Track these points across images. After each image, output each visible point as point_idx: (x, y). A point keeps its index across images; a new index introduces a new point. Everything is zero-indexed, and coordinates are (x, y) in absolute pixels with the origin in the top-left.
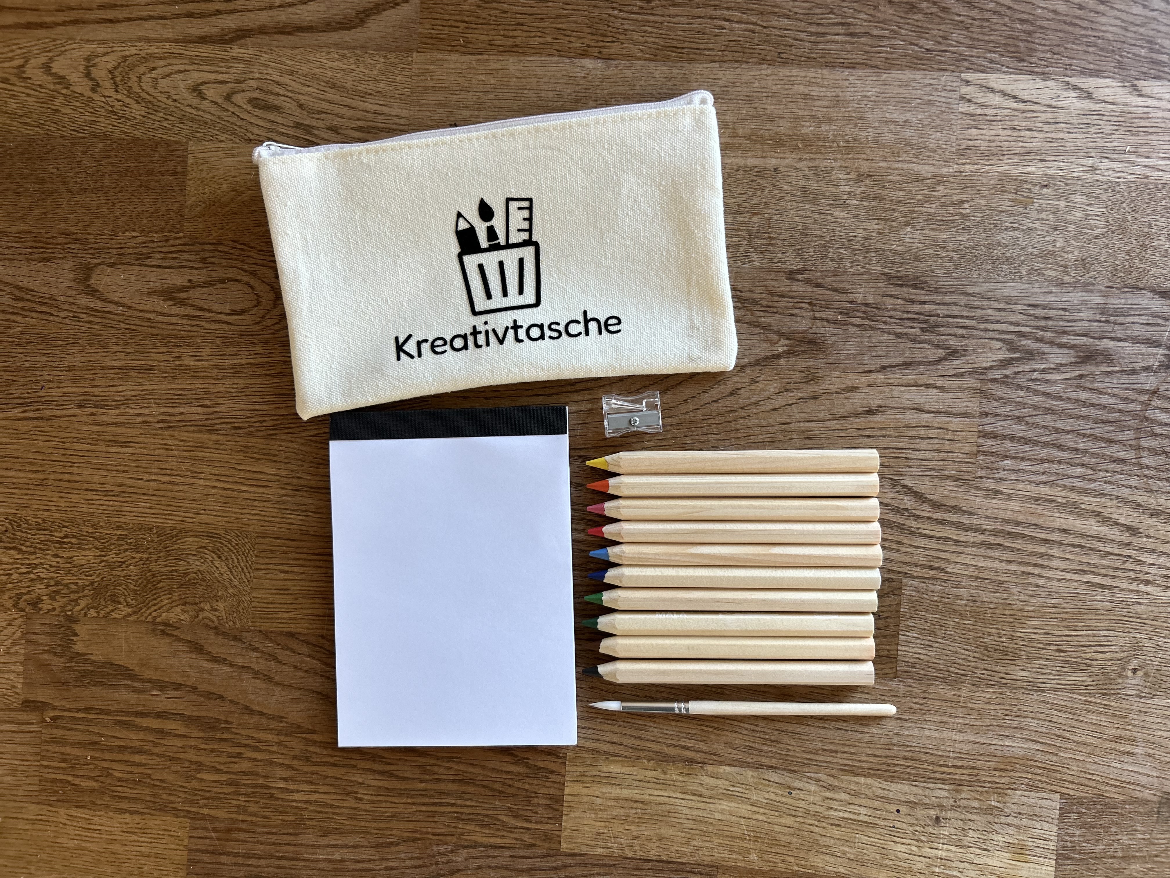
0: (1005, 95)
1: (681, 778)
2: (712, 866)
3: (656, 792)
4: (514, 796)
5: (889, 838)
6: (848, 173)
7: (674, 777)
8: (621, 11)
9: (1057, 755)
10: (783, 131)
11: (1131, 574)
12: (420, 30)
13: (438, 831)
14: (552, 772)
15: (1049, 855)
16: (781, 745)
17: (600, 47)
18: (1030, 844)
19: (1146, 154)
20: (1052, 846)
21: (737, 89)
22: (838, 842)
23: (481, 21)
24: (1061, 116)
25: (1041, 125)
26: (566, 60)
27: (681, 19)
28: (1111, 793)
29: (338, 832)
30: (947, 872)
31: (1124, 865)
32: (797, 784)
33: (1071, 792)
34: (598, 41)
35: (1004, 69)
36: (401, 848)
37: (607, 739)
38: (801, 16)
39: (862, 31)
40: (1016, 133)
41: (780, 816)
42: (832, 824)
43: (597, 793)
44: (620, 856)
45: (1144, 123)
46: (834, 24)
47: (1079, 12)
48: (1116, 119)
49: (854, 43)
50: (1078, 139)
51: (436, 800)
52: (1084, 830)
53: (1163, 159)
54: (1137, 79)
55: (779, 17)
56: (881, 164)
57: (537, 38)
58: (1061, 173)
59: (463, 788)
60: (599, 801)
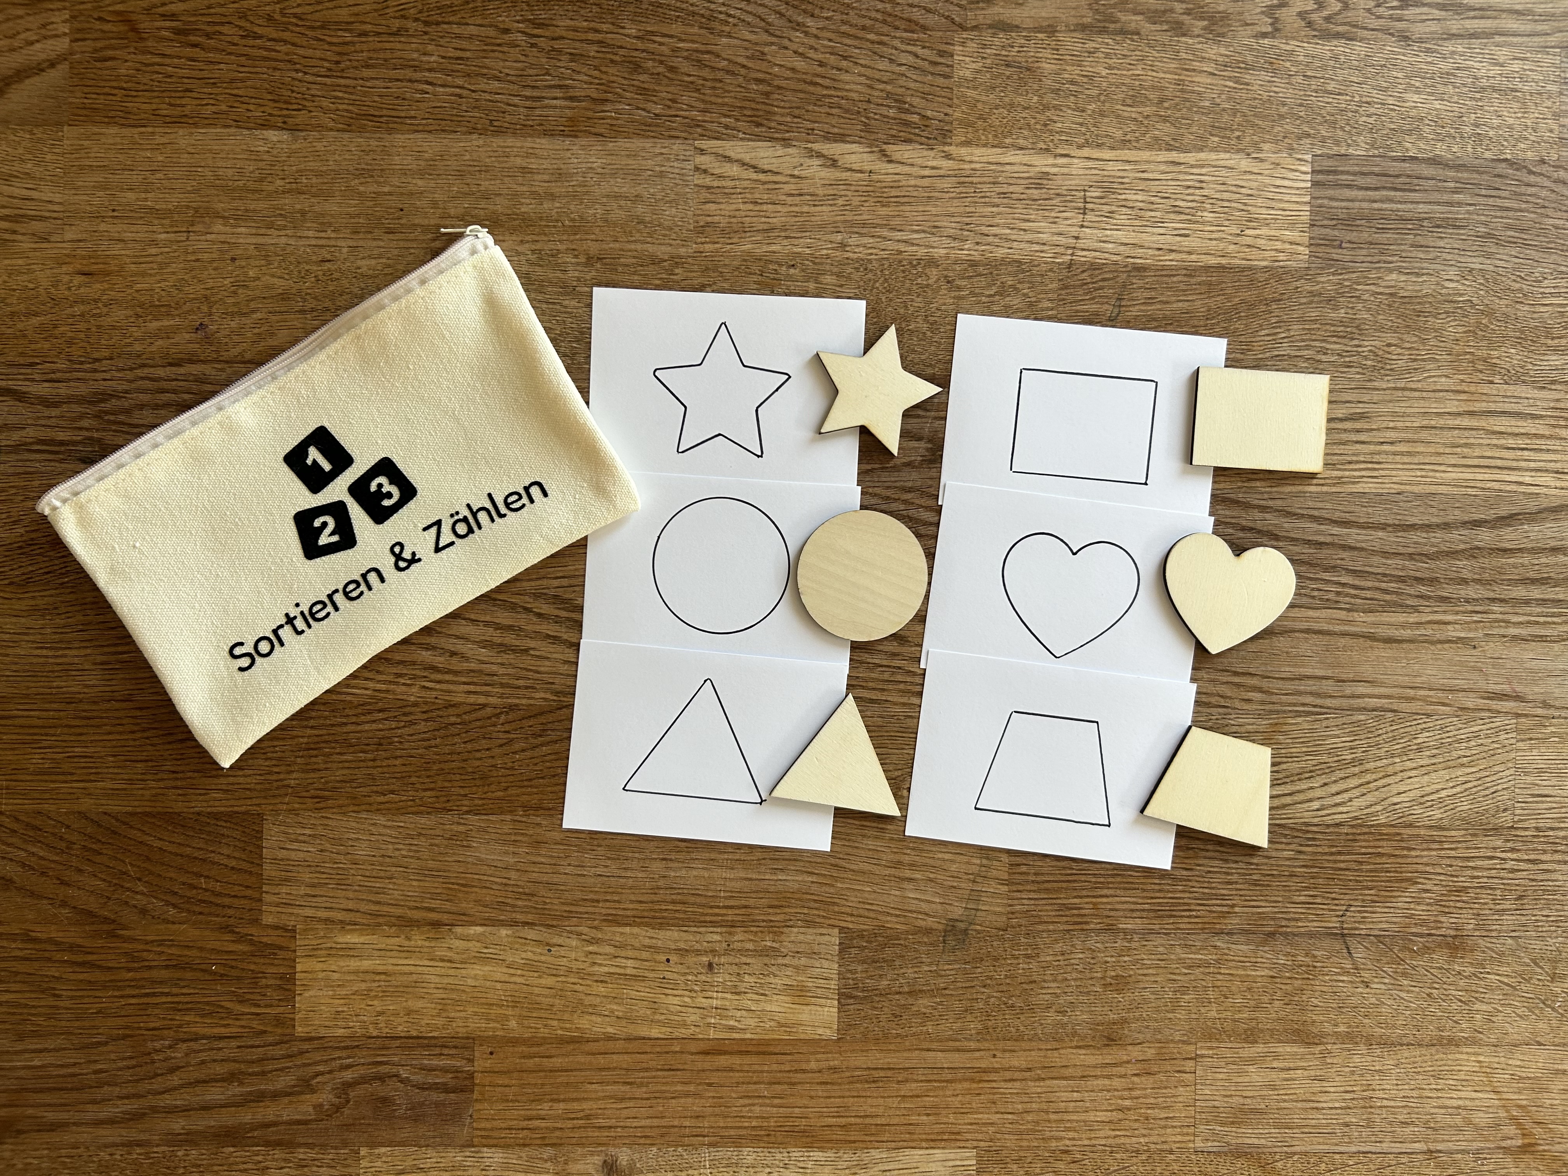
0: (744, 164)
1: (427, 944)
2: (468, 1038)
3: (400, 962)
4: (239, 978)
5: (659, 990)
6: (576, 257)
7: (420, 943)
8: (305, 73)
9: (833, 886)
10: (500, 211)
11: (902, 686)
12: (70, 100)
13: (152, 1025)
14: (281, 948)
15: (831, 996)
16: (536, 898)
17: (285, 116)
18: (810, 984)
19: (899, 228)
20: (833, 985)
21: (446, 163)
22: (604, 1000)
23: (142, 87)
24: (805, 186)
25: (784, 197)
26: (245, 132)
27: (377, 82)
28: (892, 923)
29: (35, 1034)
30: (723, 1022)
31: (911, 1001)
32: (556, 940)
33: (851, 926)
34: (281, 109)
35: (741, 135)
36: (110, 1048)
37: (342, 906)
38: (514, 78)
39: (583, 94)
40: (758, 208)
41: (540, 977)
42: (597, 981)
43: (333, 968)
44: (364, 1036)
45: (894, 193)
46: (551, 87)
47: (820, 70)
48: (865, 188)
49: (574, 108)
50: (825, 212)
51: (148, 991)
52: (866, 966)
53: (917, 232)
54: (885, 143)
55: (488, 79)
56: (611, 245)
57: (209, 107)
58: (808, 251)
59: (178, 974)
60: (336, 976)
